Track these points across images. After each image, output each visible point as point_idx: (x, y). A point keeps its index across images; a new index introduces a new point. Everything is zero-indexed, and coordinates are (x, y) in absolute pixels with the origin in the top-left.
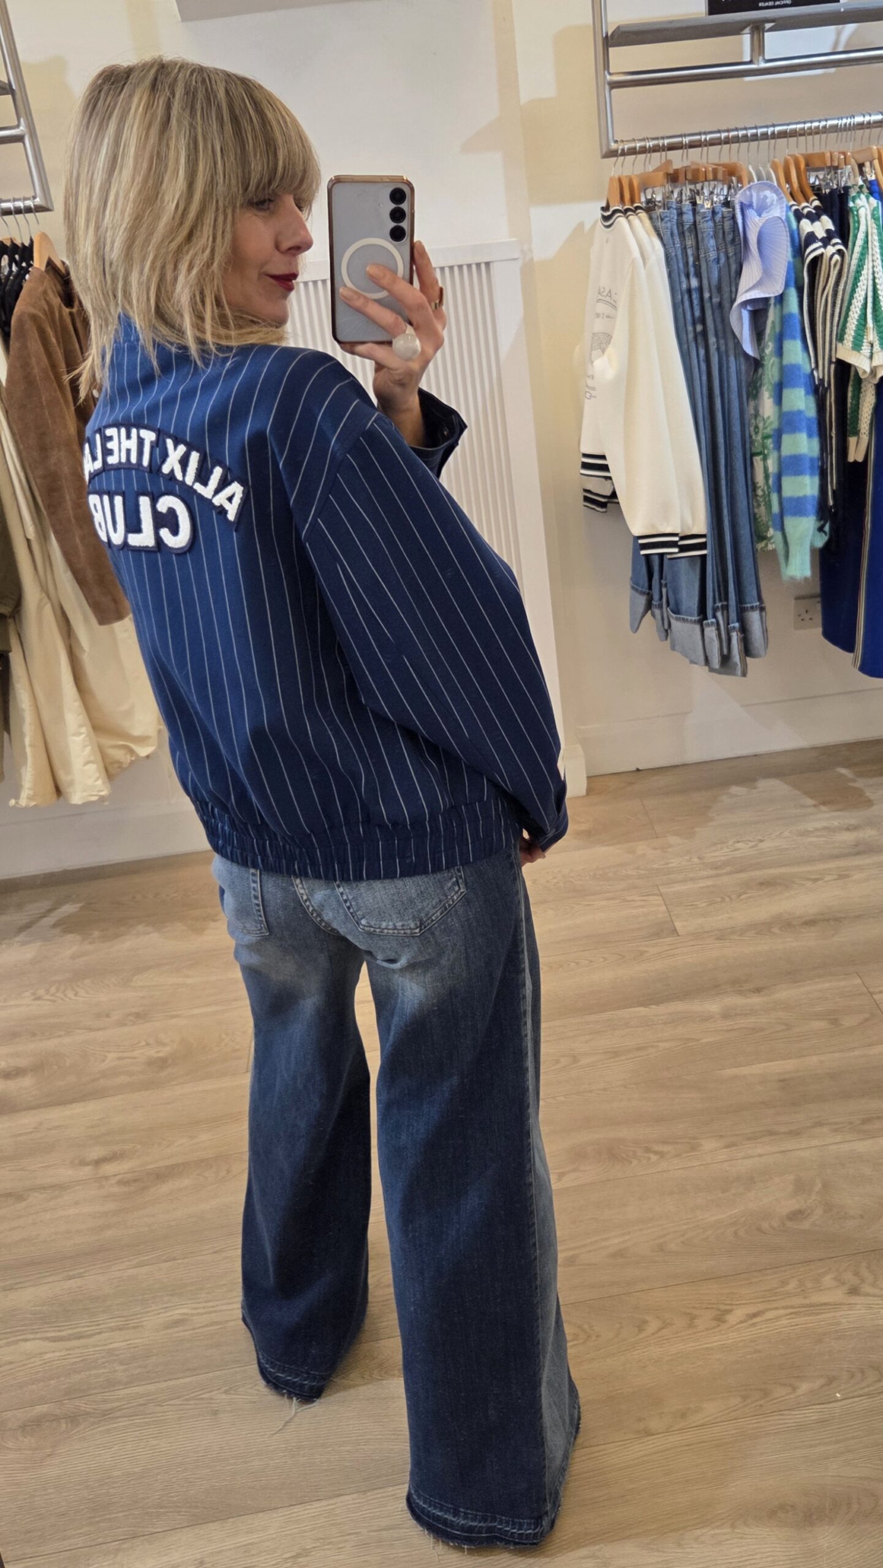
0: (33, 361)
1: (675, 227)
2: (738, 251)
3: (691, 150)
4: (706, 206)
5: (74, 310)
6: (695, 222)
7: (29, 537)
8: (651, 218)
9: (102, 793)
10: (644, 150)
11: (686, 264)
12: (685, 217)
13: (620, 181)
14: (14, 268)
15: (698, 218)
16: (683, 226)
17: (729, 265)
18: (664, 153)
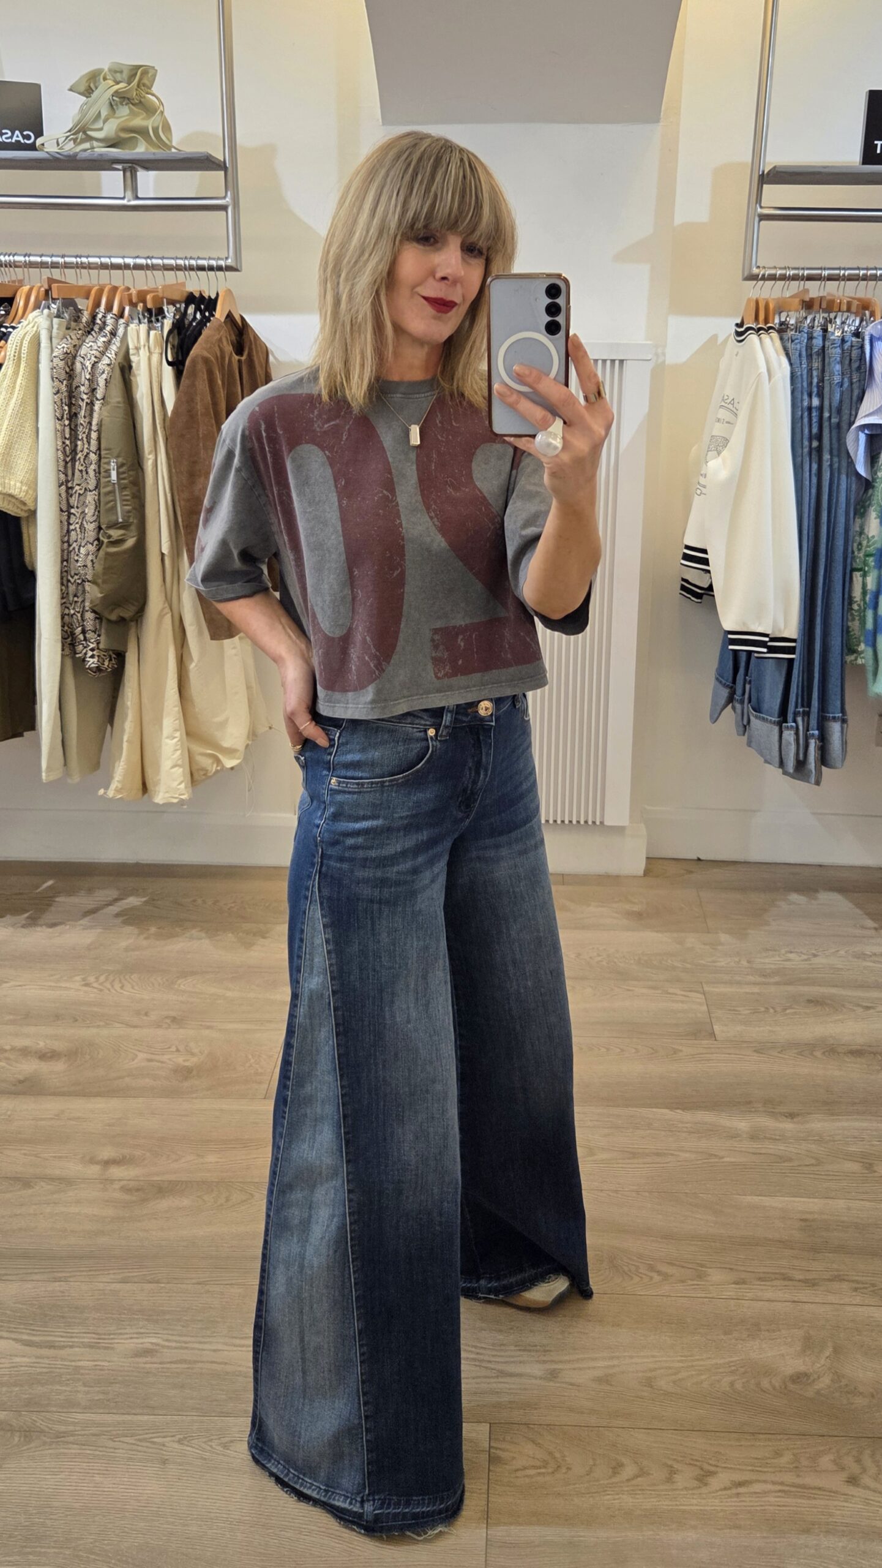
0: (198, 398)
1: (804, 350)
2: (862, 378)
3: (828, 283)
4: (836, 334)
5: (243, 358)
6: (824, 347)
7: (163, 551)
8: (781, 339)
9: (183, 797)
10: (783, 278)
11: (810, 384)
12: (814, 341)
13: (757, 303)
14: (198, 316)
15: (827, 344)
16: (811, 349)
17: (852, 391)
18: (802, 282)
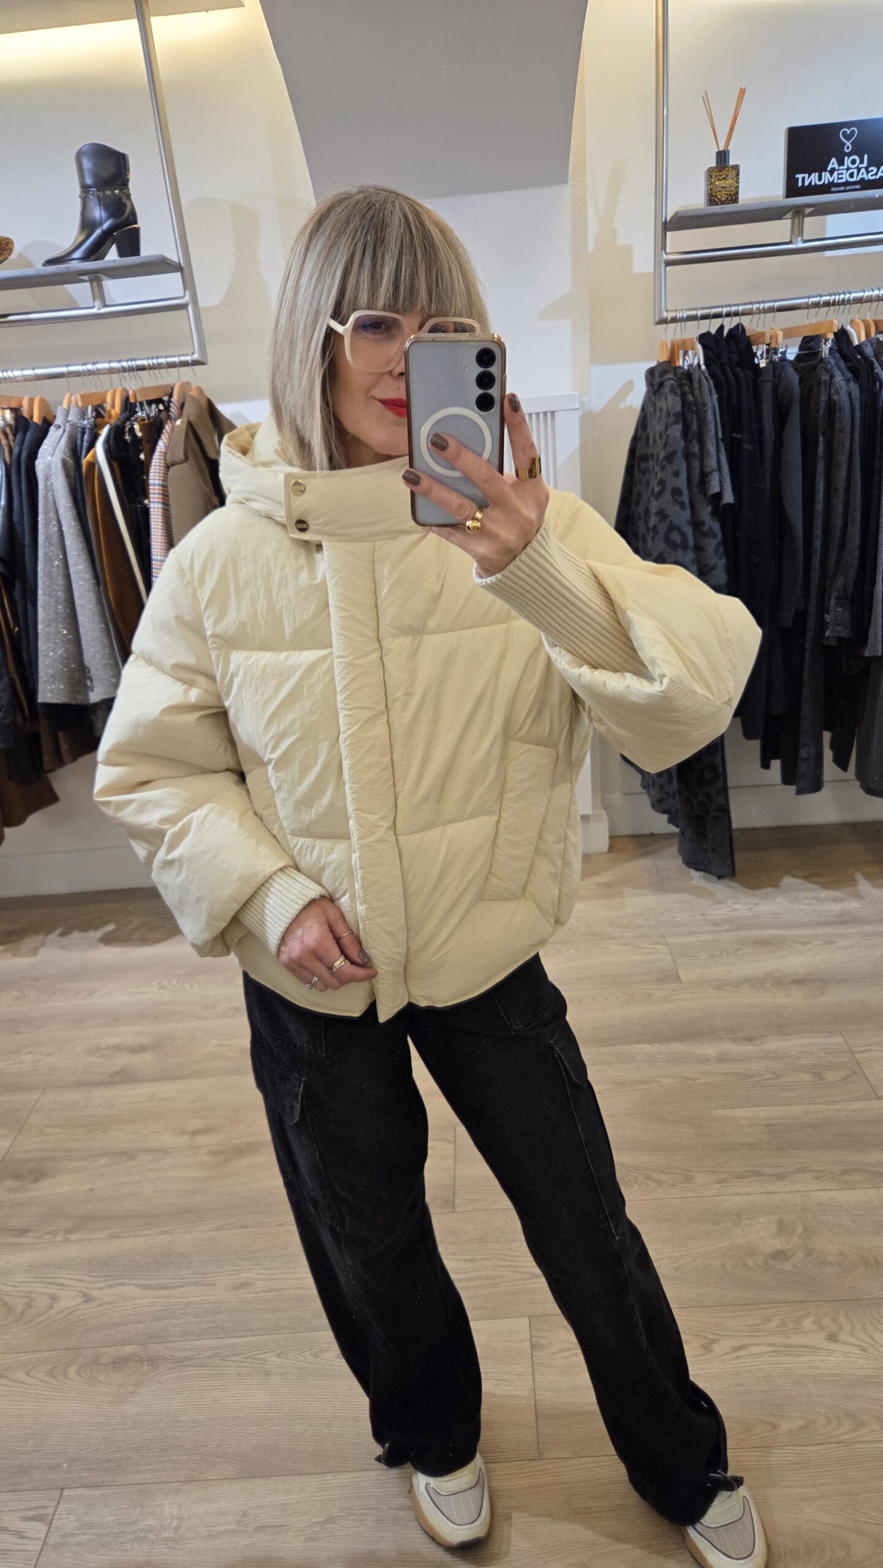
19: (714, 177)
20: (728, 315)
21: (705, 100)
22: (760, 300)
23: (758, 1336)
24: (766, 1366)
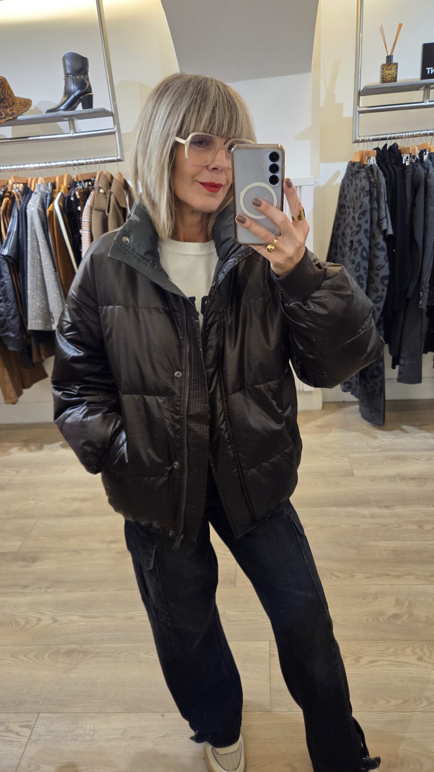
19: (385, 69)
20: (390, 139)
21: (382, 30)
22: (406, 131)
23: (383, 656)
24: (385, 672)
